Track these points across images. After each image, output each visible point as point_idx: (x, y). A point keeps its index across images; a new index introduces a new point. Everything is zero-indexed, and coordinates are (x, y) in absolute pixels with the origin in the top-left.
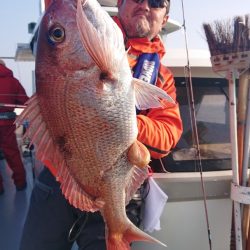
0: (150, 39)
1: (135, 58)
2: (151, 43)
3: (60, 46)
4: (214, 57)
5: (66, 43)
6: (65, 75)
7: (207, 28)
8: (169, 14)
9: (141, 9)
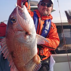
0: (48, 16)
1: (44, 21)
2: (48, 17)
3: (14, 24)
4: (69, 20)
5: (16, 23)
6: (15, 32)
7: (66, 12)
8: (53, 7)
9: (44, 8)
